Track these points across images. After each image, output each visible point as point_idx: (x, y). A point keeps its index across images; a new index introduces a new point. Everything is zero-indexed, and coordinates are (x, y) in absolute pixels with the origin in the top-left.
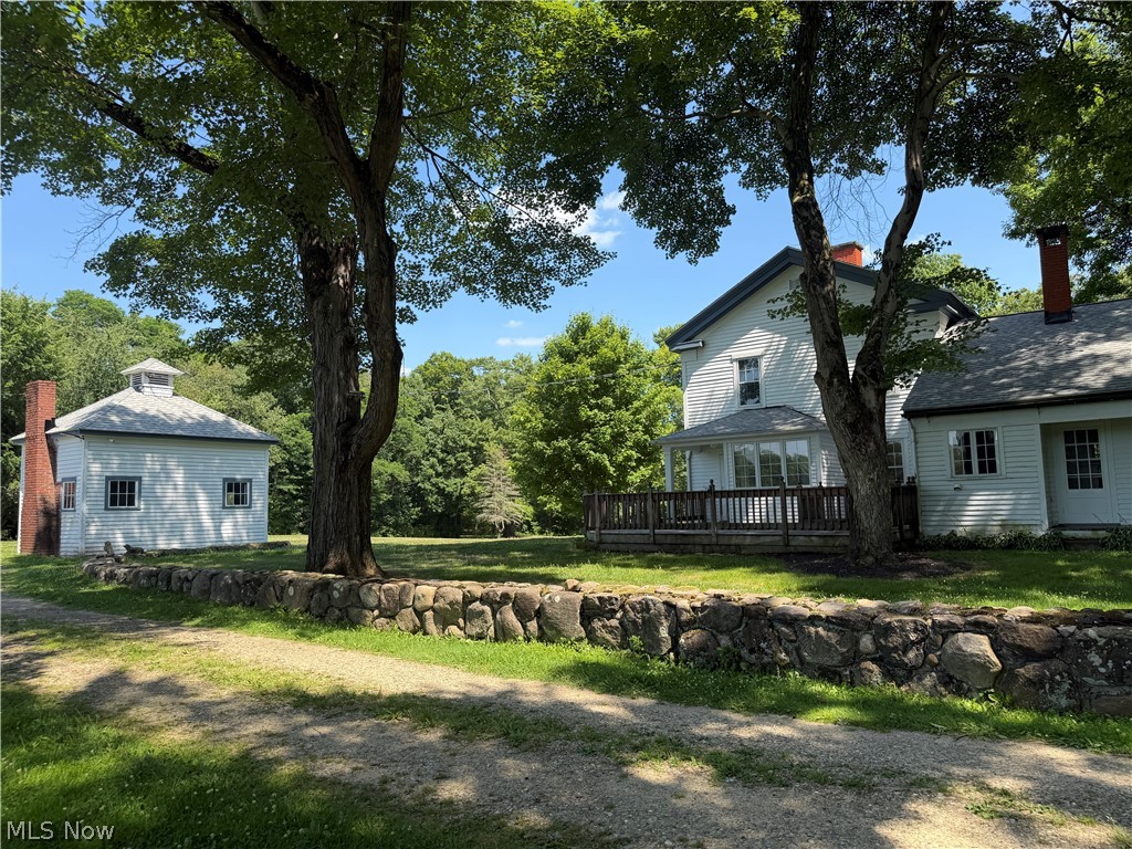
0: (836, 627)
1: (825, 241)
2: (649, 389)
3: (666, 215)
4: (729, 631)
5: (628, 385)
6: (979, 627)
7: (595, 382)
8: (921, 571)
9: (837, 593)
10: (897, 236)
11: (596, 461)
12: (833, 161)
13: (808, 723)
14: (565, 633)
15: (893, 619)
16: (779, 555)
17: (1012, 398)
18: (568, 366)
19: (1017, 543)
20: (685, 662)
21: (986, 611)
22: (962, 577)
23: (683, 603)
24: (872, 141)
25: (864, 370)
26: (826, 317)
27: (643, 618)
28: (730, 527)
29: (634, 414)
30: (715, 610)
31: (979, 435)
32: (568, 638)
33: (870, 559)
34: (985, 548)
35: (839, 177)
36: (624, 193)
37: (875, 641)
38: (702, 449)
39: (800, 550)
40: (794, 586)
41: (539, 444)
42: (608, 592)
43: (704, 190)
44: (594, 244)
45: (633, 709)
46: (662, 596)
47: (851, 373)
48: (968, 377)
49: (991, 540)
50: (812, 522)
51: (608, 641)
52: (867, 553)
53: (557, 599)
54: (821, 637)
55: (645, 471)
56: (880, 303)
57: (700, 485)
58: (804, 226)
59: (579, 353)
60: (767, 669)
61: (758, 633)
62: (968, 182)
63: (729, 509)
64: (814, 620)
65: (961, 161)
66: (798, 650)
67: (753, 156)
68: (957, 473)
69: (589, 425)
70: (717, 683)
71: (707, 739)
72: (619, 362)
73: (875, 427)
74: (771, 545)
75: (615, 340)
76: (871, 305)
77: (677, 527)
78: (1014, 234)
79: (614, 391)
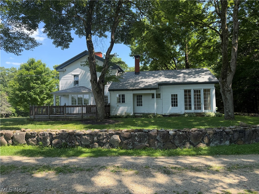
0: (89, 136)
1: (93, 51)
2: (51, 80)
3: (56, 37)
4: (65, 139)
5: (45, 78)
6: (117, 134)
7: (35, 77)
8: (109, 123)
9: (91, 128)
10: (108, 52)
11: (35, 98)
12: (96, 33)
13: (81, 158)
14: (20, 143)
15: (101, 133)
16: (80, 120)
17: (128, 88)
18: (27, 72)
19: (128, 116)
20: (53, 147)
21: (119, 130)
22: (117, 124)
23: (54, 133)
24: (105, 30)
25: (101, 80)
26: (93, 68)
27: (43, 137)
28: (69, 114)
29: (46, 86)
30: (62, 134)
31: (122, 95)
32: (21, 144)
33: (99, 121)
34: (122, 118)
35: (98, 37)
36: (44, 29)
37: (97, 138)
38: (64, 96)
39: (85, 119)
40: (82, 127)
41: (17, 92)
42: (34, 131)
43: (66, 33)
44: (36, 40)
45: (38, 160)
46: (48, 132)
47: (98, 81)
48: (121, 83)
49: (123, 116)
50: (88, 113)
51: (33, 144)
52: (99, 119)
53: (18, 134)
54: (86, 138)
55: (49, 100)
56: (105, 66)
57: (63, 104)
58: (89, 46)
59: (31, 68)
60: (73, 147)
61: (72, 139)
62: (123, 43)
63: (69, 110)
64: (85, 135)
65: (122, 39)
66: (81, 142)
67: (78, 27)
68: (118, 103)
69: (33, 88)
70: (60, 151)
71: (56, 164)
72: (42, 72)
73: (102, 93)
74: (78, 118)
75: (42, 66)
76: (103, 66)
77: (56, 114)
78: (131, 56)
79: (41, 80)
